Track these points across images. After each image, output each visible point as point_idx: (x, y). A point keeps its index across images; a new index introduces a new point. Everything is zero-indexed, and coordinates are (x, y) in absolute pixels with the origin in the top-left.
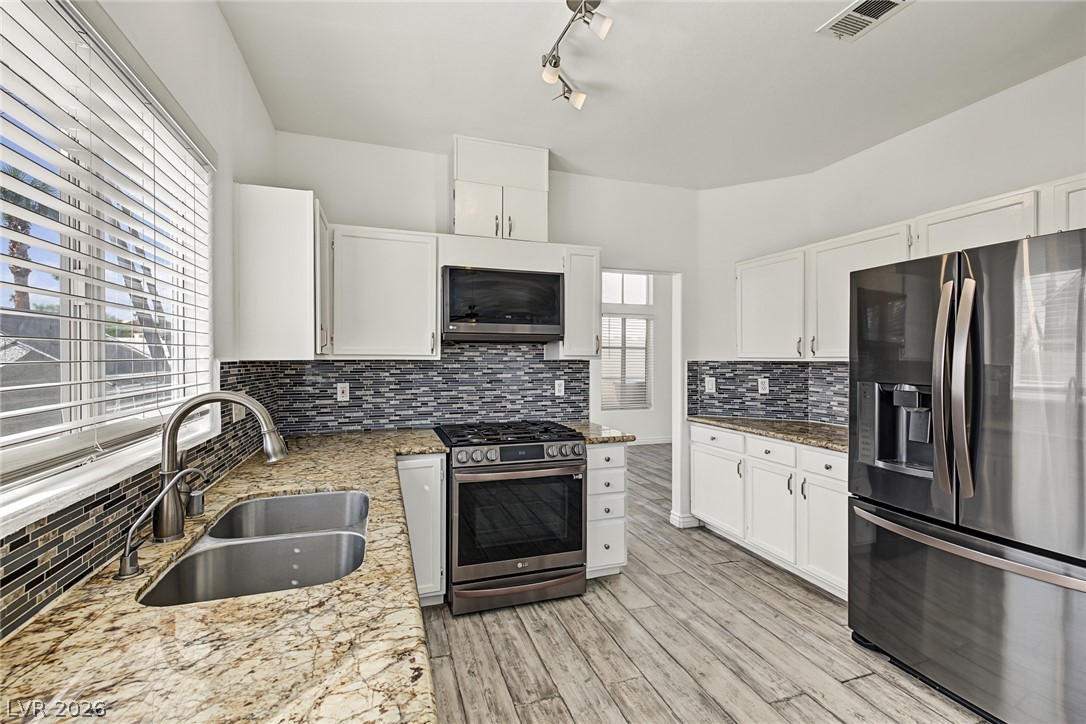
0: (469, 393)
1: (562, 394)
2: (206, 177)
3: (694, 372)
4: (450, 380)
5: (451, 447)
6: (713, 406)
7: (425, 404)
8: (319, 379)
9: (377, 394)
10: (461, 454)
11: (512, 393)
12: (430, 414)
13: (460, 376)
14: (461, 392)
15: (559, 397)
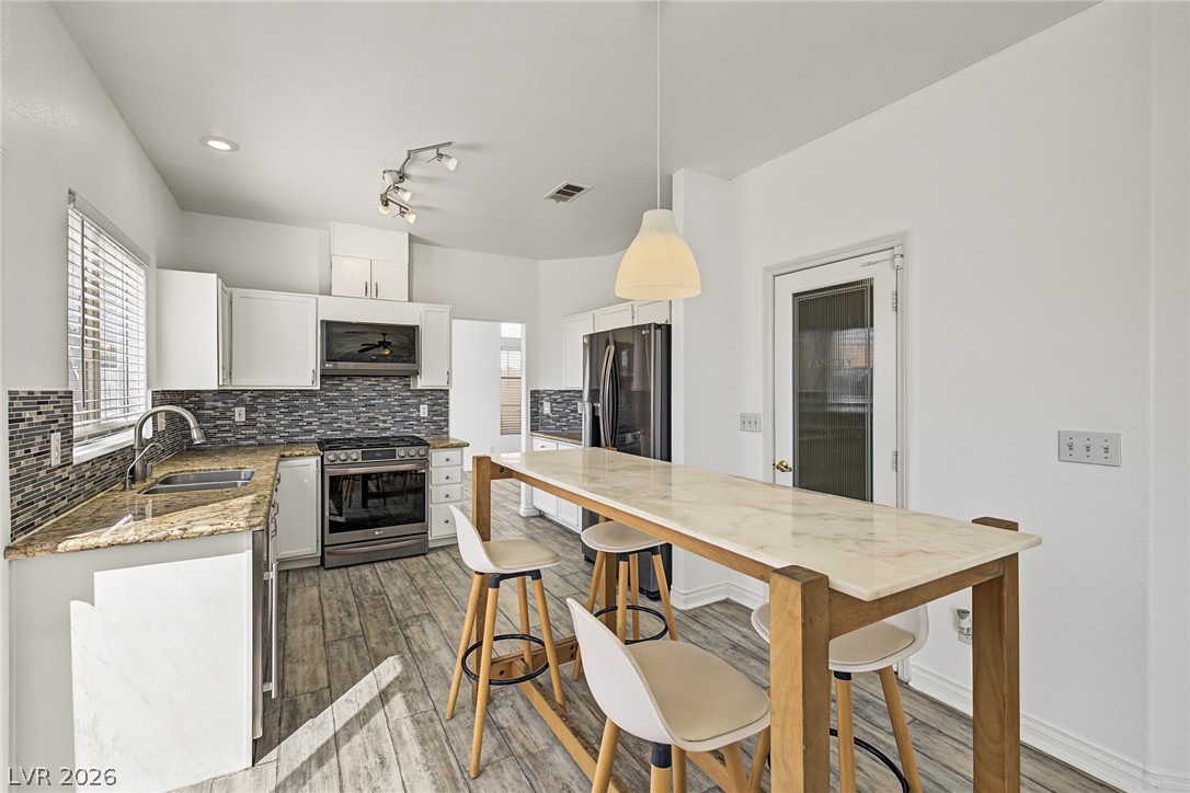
0: (348, 415)
1: (426, 415)
2: (142, 272)
3: (536, 397)
4: (331, 405)
5: (323, 451)
6: (549, 424)
7: (310, 423)
8: (220, 404)
9: (269, 416)
10: (330, 456)
12: (314, 431)
13: (340, 401)
14: (341, 414)
15: (423, 418)
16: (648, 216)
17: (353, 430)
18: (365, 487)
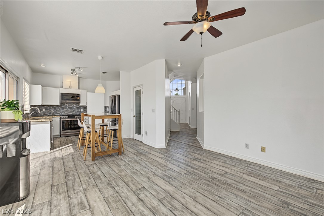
0: (66, 110)
2: (28, 85)
3: (106, 107)
5: (61, 116)
7: (58, 112)
8: (40, 108)
11: (74, 110)
12: (59, 113)
15: (82, 111)
16: (99, 84)
17: (67, 113)
18: (71, 123)
